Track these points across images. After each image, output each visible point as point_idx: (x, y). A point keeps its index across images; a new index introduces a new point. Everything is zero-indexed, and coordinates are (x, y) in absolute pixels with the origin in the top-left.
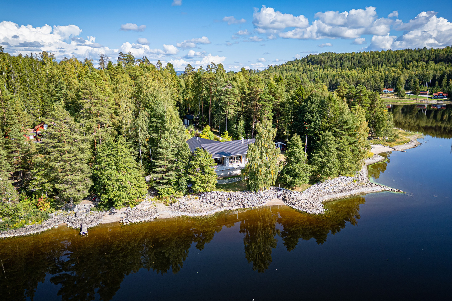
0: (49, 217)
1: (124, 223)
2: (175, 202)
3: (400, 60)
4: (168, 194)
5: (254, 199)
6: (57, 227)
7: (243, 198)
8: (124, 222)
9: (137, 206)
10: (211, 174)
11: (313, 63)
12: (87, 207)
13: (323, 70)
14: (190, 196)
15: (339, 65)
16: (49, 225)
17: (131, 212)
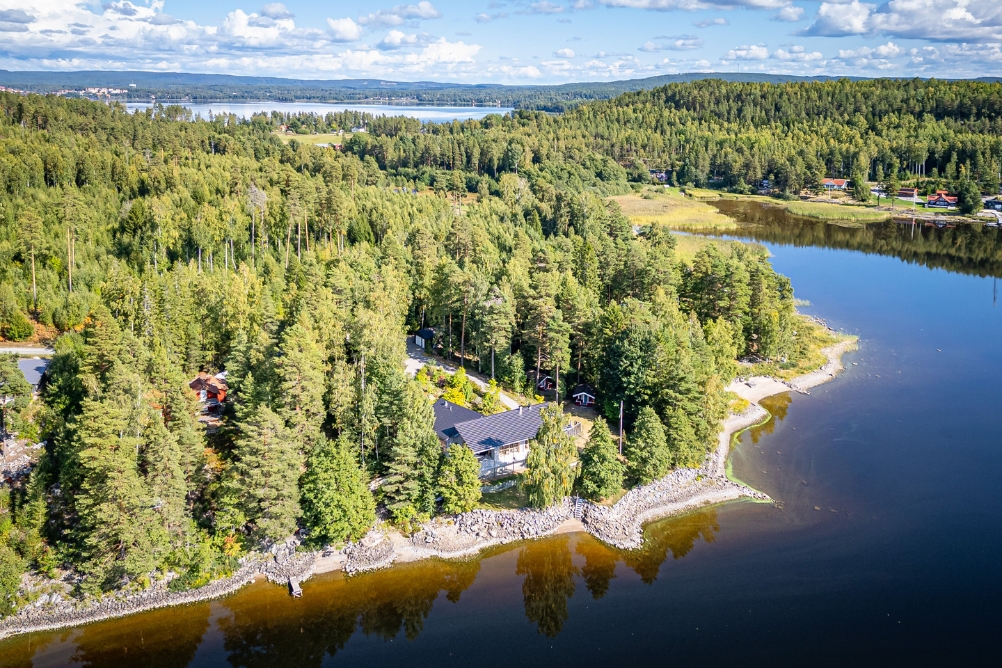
0: (240, 566)
1: (348, 573)
2: (419, 530)
3: (864, 107)
4: (406, 516)
5: (537, 522)
6: (253, 581)
7: (522, 522)
8: (348, 570)
9: (362, 540)
10: (472, 484)
11: (678, 107)
12: (289, 545)
13: (700, 124)
14: (440, 518)
15: (734, 112)
16: (242, 579)
17: (356, 553)
